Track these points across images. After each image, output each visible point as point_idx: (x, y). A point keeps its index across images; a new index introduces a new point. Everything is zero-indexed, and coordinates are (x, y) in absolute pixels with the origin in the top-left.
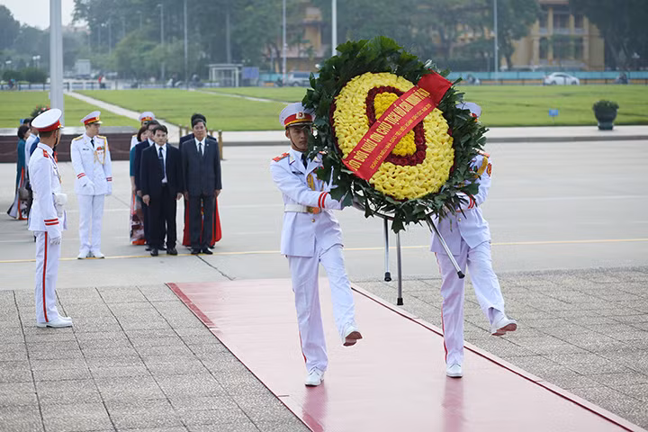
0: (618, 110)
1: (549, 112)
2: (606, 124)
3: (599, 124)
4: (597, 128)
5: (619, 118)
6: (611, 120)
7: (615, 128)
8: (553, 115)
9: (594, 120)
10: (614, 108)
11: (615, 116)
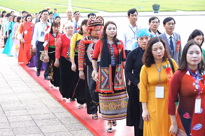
0: (160, 7)
1: (138, 7)
2: (156, 11)
3: (154, 11)
4: (153, 12)
5: (160, 9)
6: (158, 10)
7: (159, 12)
8: (140, 8)
9: (153, 10)
10: (159, 6)
11: (159, 9)
